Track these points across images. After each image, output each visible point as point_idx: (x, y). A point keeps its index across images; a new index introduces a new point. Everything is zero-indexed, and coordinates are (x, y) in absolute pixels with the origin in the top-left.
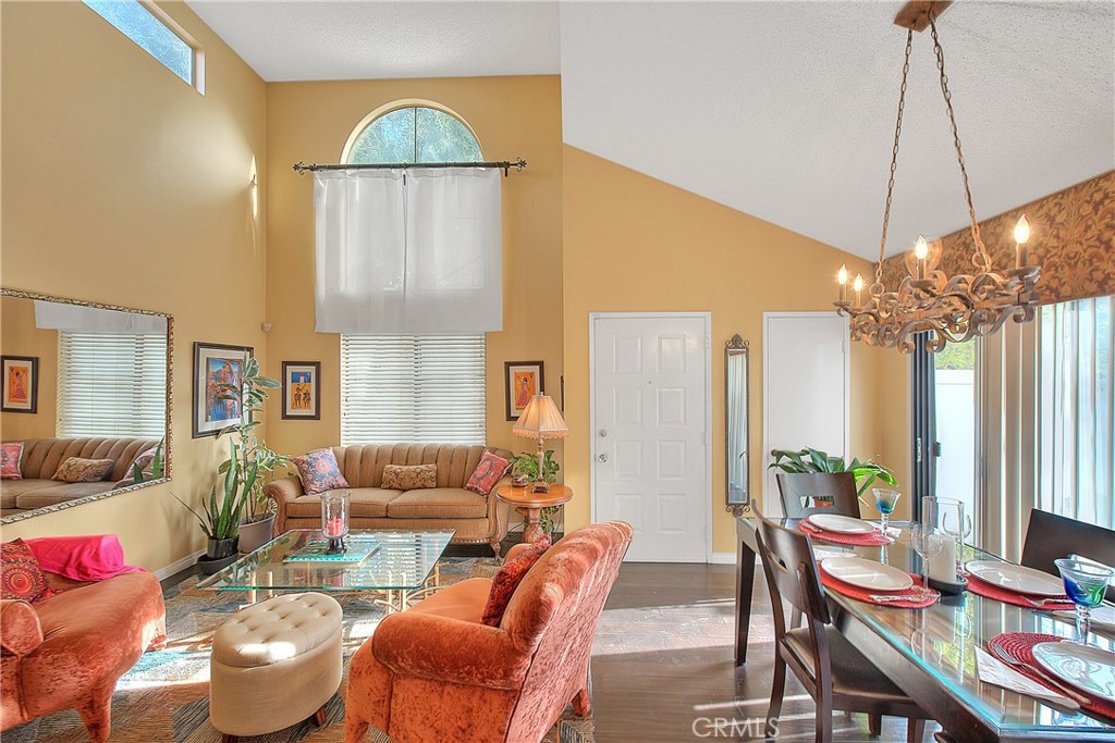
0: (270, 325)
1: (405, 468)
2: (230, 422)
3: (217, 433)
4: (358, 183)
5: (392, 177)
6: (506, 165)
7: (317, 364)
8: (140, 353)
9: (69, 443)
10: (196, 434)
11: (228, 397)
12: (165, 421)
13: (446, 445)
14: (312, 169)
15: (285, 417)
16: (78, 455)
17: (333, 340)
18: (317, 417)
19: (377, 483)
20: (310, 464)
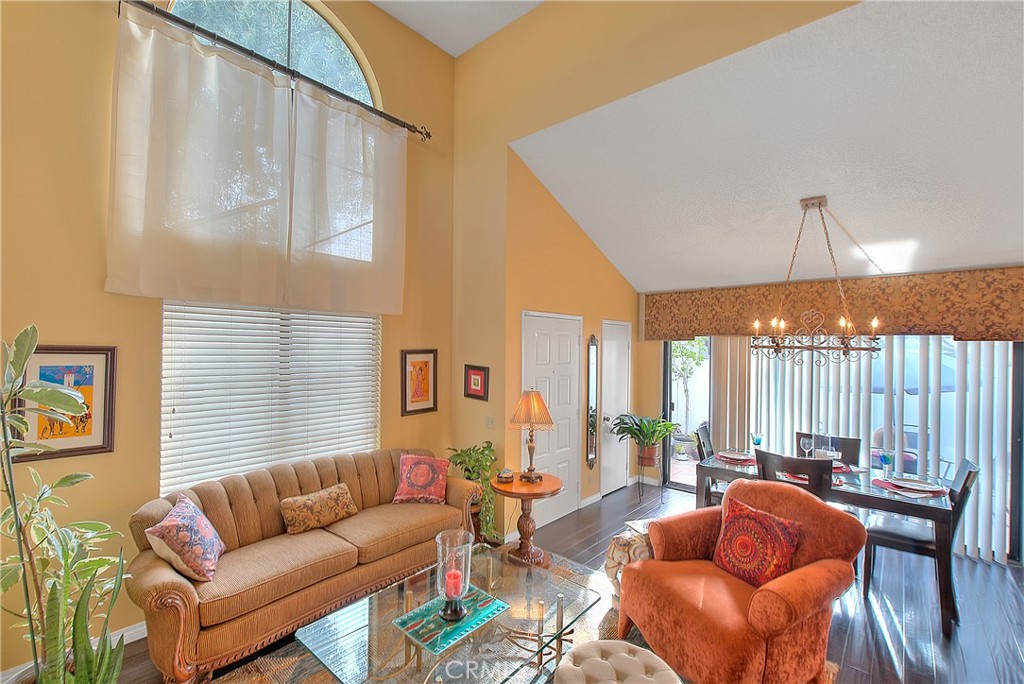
1: (314, 496)
5: (272, 79)
6: (411, 128)
7: (107, 351)
20: (190, 529)
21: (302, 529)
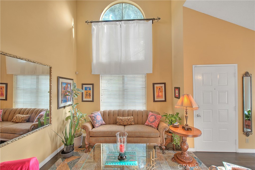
0: (78, 72)
1: (124, 118)
2: (69, 103)
3: (64, 107)
4: (106, 26)
5: (117, 24)
6: (153, 20)
7: (93, 84)
8: (38, 82)
9: (17, 109)
10: (59, 108)
11: (67, 95)
12: (49, 104)
13: (135, 110)
14: (91, 22)
15: (83, 101)
16: (19, 113)
17: (98, 77)
18: (93, 101)
19: (115, 123)
20: (95, 117)
21: (119, 124)
